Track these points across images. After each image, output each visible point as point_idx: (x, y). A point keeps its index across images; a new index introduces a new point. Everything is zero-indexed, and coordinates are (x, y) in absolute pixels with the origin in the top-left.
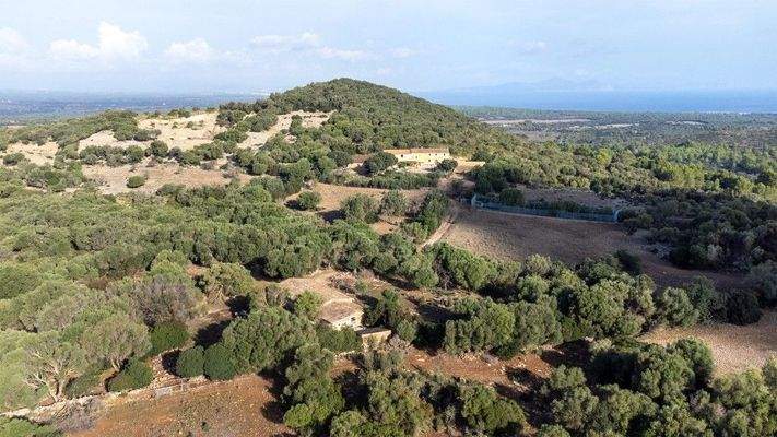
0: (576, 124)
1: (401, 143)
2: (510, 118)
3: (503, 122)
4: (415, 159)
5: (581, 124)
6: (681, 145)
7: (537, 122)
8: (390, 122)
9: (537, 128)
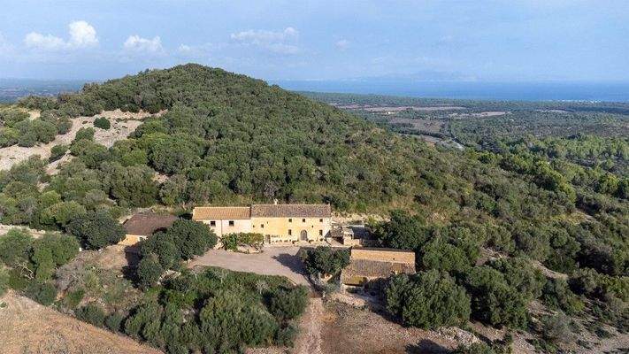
0: (454, 111)
1: (240, 184)
2: (394, 105)
3: (387, 109)
4: (259, 230)
5: (459, 112)
6: (573, 137)
7: (418, 109)
8: (233, 137)
9: (419, 116)
